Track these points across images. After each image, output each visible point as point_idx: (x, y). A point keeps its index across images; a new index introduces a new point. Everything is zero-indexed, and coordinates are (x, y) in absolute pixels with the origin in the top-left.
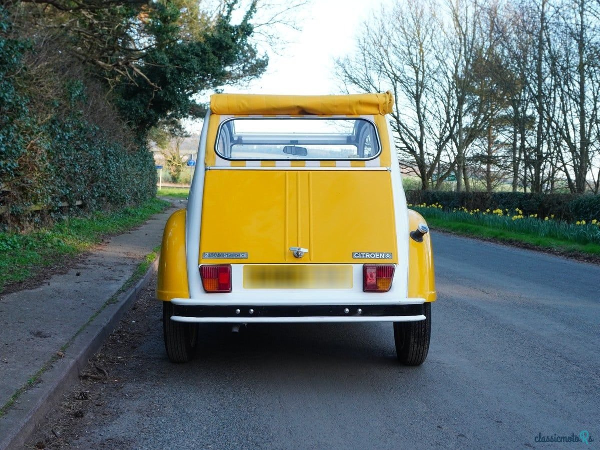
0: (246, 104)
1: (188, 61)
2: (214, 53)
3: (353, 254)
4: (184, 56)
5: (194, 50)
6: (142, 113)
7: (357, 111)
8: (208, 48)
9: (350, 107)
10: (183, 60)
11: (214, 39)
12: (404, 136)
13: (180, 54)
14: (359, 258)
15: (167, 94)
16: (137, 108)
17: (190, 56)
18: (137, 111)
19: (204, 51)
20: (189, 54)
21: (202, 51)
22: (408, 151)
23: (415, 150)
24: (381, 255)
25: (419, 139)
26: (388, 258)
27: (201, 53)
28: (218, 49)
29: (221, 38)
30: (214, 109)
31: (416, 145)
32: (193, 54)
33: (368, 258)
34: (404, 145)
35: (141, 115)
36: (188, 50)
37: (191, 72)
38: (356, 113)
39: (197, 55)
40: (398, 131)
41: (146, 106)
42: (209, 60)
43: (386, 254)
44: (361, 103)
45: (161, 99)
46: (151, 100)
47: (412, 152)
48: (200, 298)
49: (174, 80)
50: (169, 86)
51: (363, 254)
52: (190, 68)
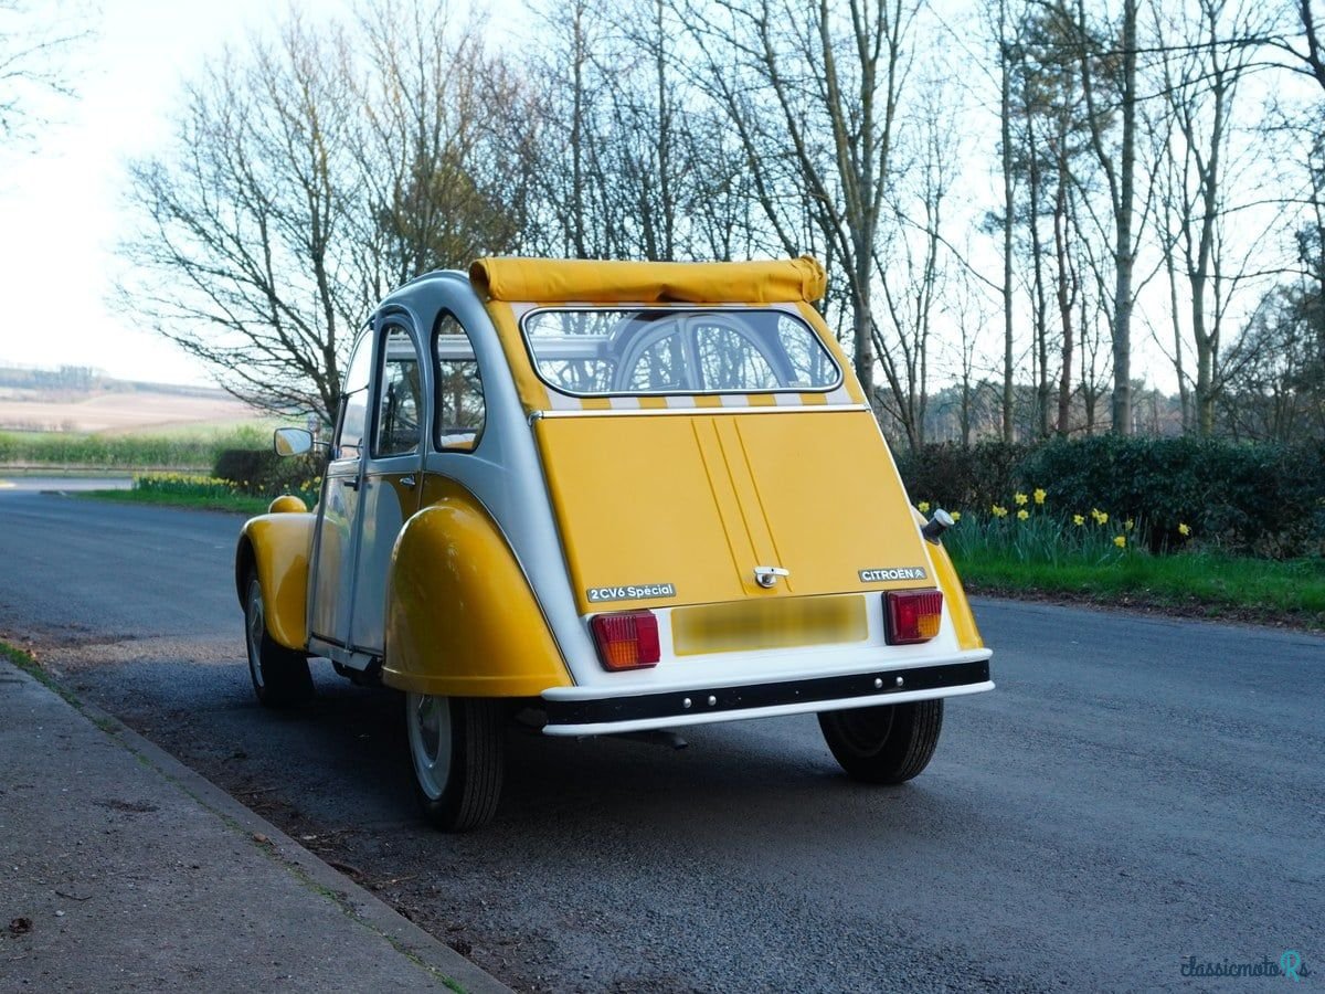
0: (562, 280)
3: (860, 573)
7: (764, 294)
9: (755, 286)
12: (290, 334)
14: (872, 581)
22: (301, 366)
23: (315, 365)
24: (906, 572)
25: (325, 341)
26: (920, 578)
30: (498, 291)
31: (320, 354)
33: (886, 580)
34: (291, 355)
38: (762, 299)
40: (275, 322)
43: (914, 570)
44: (773, 280)
47: (308, 368)
48: (598, 684)
51: (877, 573)
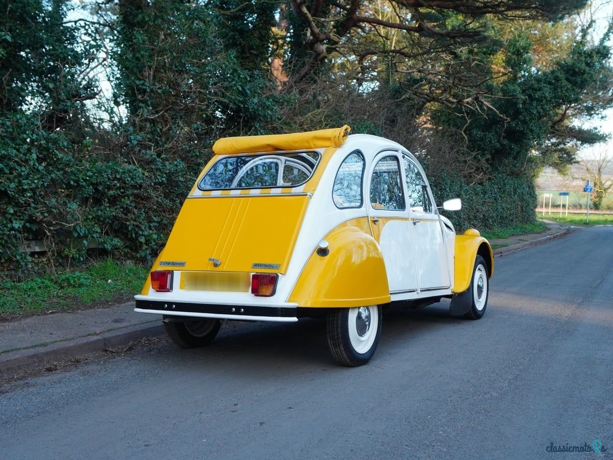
1: (540, 90)
2: (567, 79)
4: (536, 86)
5: (547, 78)
6: (495, 144)
7: (314, 145)
8: (562, 76)
9: (308, 142)
10: (536, 90)
11: (567, 66)
13: (532, 84)
15: (518, 124)
16: (491, 139)
17: (543, 85)
18: (491, 142)
19: (557, 79)
20: (542, 83)
21: (554, 79)
27: (554, 81)
28: (572, 75)
29: (574, 64)
32: (546, 83)
35: (494, 146)
36: (540, 79)
37: (542, 101)
39: (550, 83)
41: (500, 137)
42: (561, 87)
45: (514, 129)
46: (503, 130)
49: (526, 110)
50: (521, 116)
52: (541, 97)
